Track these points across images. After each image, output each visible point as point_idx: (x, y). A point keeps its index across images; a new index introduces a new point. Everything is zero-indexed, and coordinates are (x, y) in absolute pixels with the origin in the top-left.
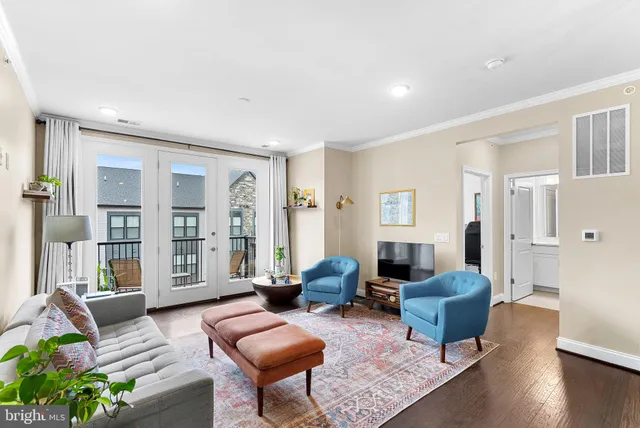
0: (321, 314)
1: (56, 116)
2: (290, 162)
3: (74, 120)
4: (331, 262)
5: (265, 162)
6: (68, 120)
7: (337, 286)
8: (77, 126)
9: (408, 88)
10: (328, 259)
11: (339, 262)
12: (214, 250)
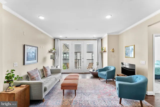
0: (102, 81)
1: (56, 38)
2: (102, 40)
3: (59, 38)
4: (108, 67)
5: (95, 41)
6: (58, 39)
7: (105, 74)
8: (59, 39)
9: (111, 16)
10: (108, 66)
11: (110, 68)
12: (83, 62)
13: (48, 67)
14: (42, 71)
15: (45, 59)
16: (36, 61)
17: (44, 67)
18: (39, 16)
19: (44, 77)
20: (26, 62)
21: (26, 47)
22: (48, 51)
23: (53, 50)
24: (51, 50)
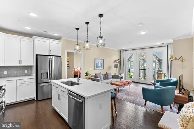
1: (122, 50)
8: (124, 50)
12: (148, 72)
13: (110, 73)
14: (105, 75)
15: (110, 68)
16: (102, 68)
17: (107, 73)
19: (106, 79)
20: (96, 68)
21: (96, 60)
22: (113, 61)
23: (118, 60)
24: (116, 60)
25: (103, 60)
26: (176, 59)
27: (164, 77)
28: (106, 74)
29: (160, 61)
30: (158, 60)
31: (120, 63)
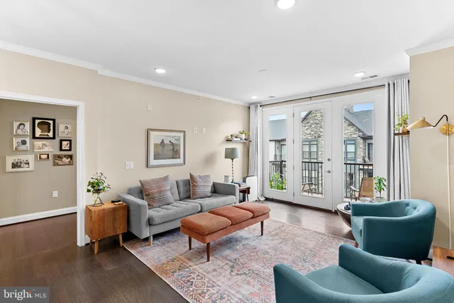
1: (253, 104)
8: (258, 105)
12: (329, 172)
13: (206, 178)
15: (210, 160)
16: (180, 161)
17: (191, 176)
18: (155, 69)
19: (189, 197)
20: (152, 162)
22: (222, 138)
23: (240, 136)
24: (231, 136)
25: (182, 135)
26: (425, 123)
27: (380, 190)
28: (189, 181)
29: (366, 138)
30: (362, 138)
31: (247, 143)
